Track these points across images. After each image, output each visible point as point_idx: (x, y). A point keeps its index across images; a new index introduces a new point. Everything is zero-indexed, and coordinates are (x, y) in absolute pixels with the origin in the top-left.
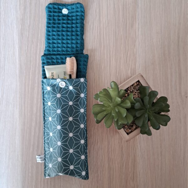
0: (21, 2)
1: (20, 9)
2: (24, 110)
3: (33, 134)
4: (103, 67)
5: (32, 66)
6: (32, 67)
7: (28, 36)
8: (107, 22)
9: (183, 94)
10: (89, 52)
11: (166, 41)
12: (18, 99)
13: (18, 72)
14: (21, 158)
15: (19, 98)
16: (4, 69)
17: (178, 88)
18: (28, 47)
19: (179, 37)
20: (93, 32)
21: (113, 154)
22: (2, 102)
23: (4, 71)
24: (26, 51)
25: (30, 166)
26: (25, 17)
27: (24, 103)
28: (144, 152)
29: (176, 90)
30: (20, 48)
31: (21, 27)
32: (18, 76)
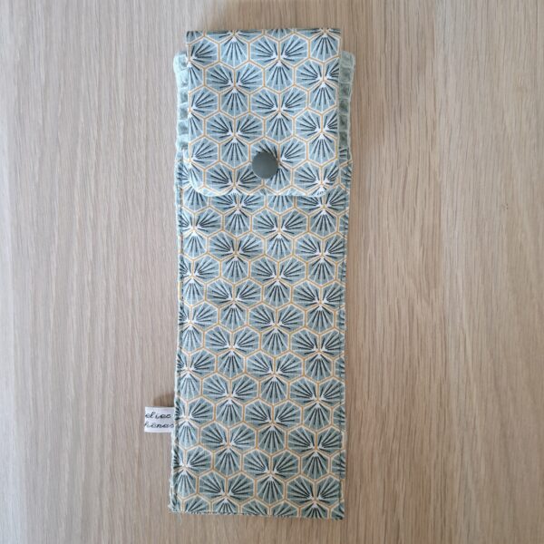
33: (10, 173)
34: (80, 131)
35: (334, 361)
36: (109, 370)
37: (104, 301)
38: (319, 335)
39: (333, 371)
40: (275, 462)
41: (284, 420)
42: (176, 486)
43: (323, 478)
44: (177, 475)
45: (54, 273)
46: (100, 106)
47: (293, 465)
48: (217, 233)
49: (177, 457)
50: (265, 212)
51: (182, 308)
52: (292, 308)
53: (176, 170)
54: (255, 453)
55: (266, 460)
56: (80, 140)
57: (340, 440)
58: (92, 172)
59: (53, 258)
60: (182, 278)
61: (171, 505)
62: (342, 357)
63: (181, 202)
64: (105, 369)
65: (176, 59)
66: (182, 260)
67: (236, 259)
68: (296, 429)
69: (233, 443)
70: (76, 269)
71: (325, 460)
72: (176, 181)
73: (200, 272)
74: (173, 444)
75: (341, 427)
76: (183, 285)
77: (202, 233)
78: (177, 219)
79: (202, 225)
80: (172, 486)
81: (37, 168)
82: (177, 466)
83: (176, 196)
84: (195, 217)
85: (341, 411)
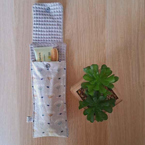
5: (26, 64)
7: (22, 41)
8: (83, 30)
9: (141, 84)
10: (70, 53)
11: (128, 44)
14: (20, 134)
15: (17, 89)
19: (138, 41)
20: (73, 38)
23: (5, 69)
24: (21, 53)
28: (113, 127)
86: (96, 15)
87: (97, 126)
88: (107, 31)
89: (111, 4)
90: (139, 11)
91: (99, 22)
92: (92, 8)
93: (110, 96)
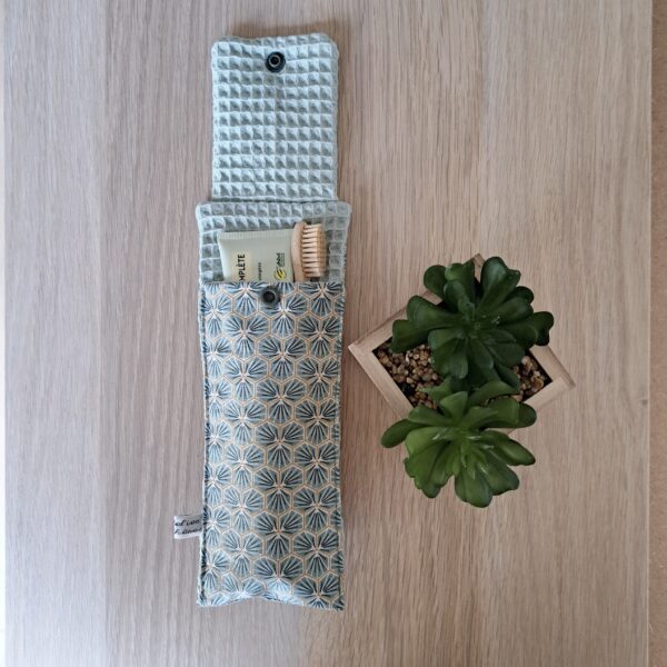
0: (112, 93)
1: (107, 113)
2: (118, 437)
3: (143, 513)
4: (371, 302)
5: (144, 295)
6: (142, 298)
7: (131, 199)
9: (633, 392)
11: (578, 219)
12: (98, 401)
13: (98, 313)
16: (56, 307)
17: (617, 372)
18: (131, 234)
21: (400, 585)
22: (48, 409)
23: (55, 311)
24: (127, 248)
25: (132, 618)
26: (124, 139)
27: (118, 415)
28: (505, 579)
29: (610, 379)
30: (108, 239)
31: (109, 170)
32: (99, 326)
33: (102, 243)
34: (167, 208)
35: (330, 469)
36: (185, 421)
37: (183, 360)
38: (317, 447)
39: (329, 478)
40: (282, 566)
41: (288, 529)
42: (203, 583)
43: (325, 575)
44: (204, 574)
45: (139, 334)
46: (185, 188)
47: (298, 567)
48: (229, 357)
49: (204, 558)
50: (269, 337)
51: (208, 425)
52: (294, 424)
53: (200, 302)
54: (264, 560)
55: (274, 566)
56: (167, 217)
57: (337, 539)
58: (176, 246)
59: (139, 320)
60: (207, 397)
61: (198, 601)
62: (337, 465)
63: (204, 330)
64: (182, 419)
65: (198, 208)
66: (207, 381)
67: (243, 381)
68: (299, 534)
69: (245, 550)
70: (158, 331)
71: (325, 558)
72: (200, 312)
73: (220, 393)
74: (201, 546)
75: (337, 528)
76: (208, 404)
77: (220, 358)
78: (202, 346)
79: (219, 351)
80: (199, 584)
81: (126, 239)
82: (204, 565)
83: (200, 325)
84: (214, 344)
85: (337, 514)
86: (440, 95)
87: (435, 568)
88: (488, 163)
89: (508, 50)
90: (628, 81)
91: (453, 126)
92: (427, 67)
93: (407, 359)
